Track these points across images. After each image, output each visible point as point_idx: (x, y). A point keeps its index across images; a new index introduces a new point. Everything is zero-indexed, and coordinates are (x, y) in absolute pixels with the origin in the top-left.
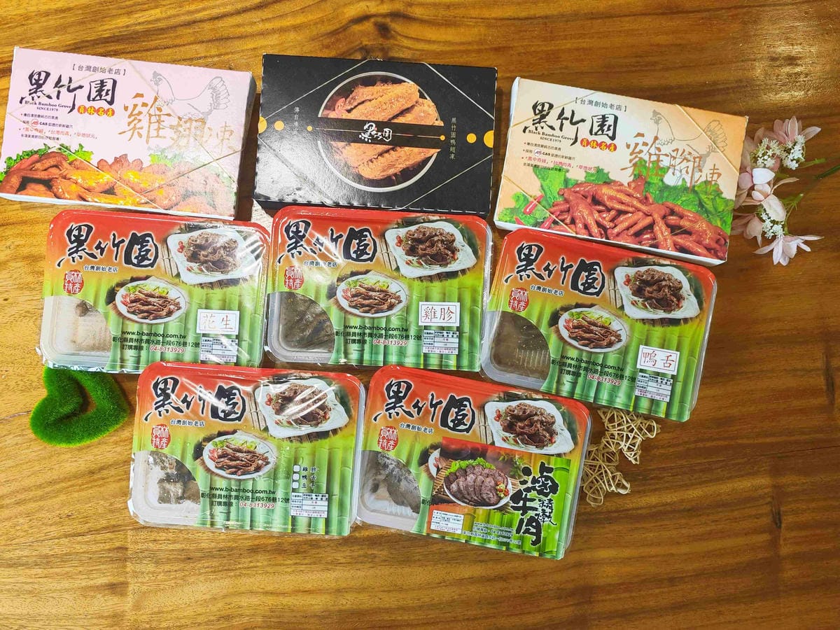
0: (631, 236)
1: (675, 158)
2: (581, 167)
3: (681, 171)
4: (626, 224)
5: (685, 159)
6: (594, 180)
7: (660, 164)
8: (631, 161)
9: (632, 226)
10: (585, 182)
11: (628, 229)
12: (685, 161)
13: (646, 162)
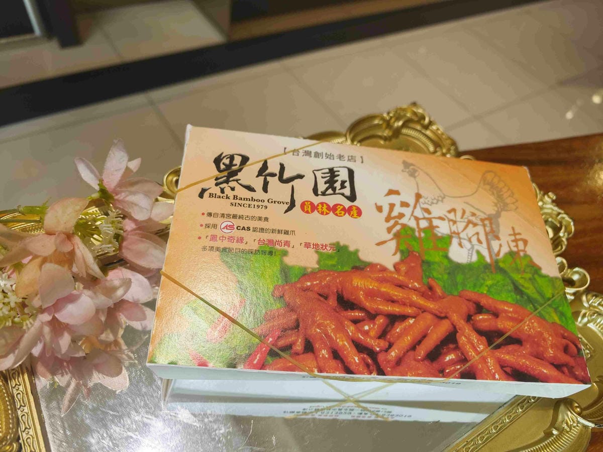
0: (422, 360)
1: (455, 222)
2: (307, 245)
3: (470, 240)
4: (408, 340)
5: (469, 222)
6: (334, 266)
7: (435, 232)
8: (389, 230)
9: (419, 342)
10: (320, 271)
11: (413, 347)
12: (471, 226)
13: (413, 230)
